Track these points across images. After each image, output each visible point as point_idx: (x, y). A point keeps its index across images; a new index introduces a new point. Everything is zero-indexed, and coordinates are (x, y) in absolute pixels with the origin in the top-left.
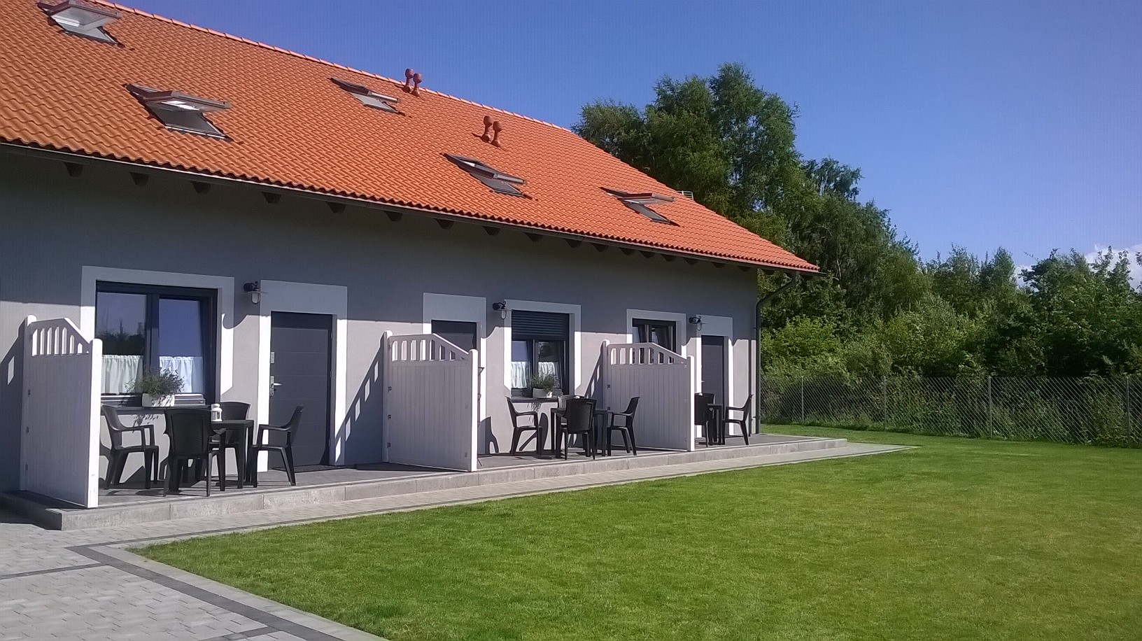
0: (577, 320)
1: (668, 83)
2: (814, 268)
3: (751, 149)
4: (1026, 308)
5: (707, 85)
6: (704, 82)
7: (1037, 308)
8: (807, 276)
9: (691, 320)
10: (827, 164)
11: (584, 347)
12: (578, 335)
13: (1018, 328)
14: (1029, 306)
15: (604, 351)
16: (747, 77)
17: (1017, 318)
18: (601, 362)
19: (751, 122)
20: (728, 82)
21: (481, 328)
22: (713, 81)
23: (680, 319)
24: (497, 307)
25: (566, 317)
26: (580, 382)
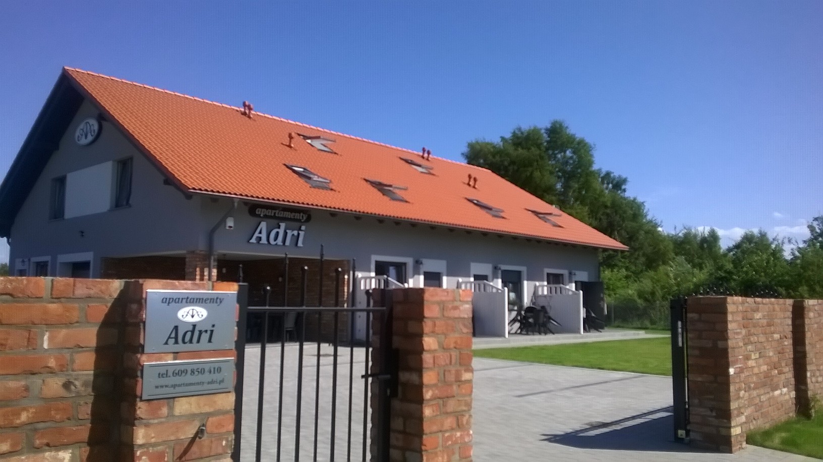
0: (524, 275)
1: (520, 129)
2: (625, 248)
3: (569, 168)
4: (729, 266)
5: (543, 131)
6: (541, 129)
7: (735, 267)
8: (623, 252)
9: (570, 273)
10: (608, 174)
11: (527, 287)
12: (525, 283)
13: (725, 277)
14: (732, 265)
15: (536, 288)
16: (567, 127)
17: (726, 272)
18: (534, 293)
19: (569, 153)
20: (556, 131)
21: (490, 277)
22: (547, 130)
23: (565, 272)
24: (496, 268)
25: (519, 273)
26: (527, 301)
